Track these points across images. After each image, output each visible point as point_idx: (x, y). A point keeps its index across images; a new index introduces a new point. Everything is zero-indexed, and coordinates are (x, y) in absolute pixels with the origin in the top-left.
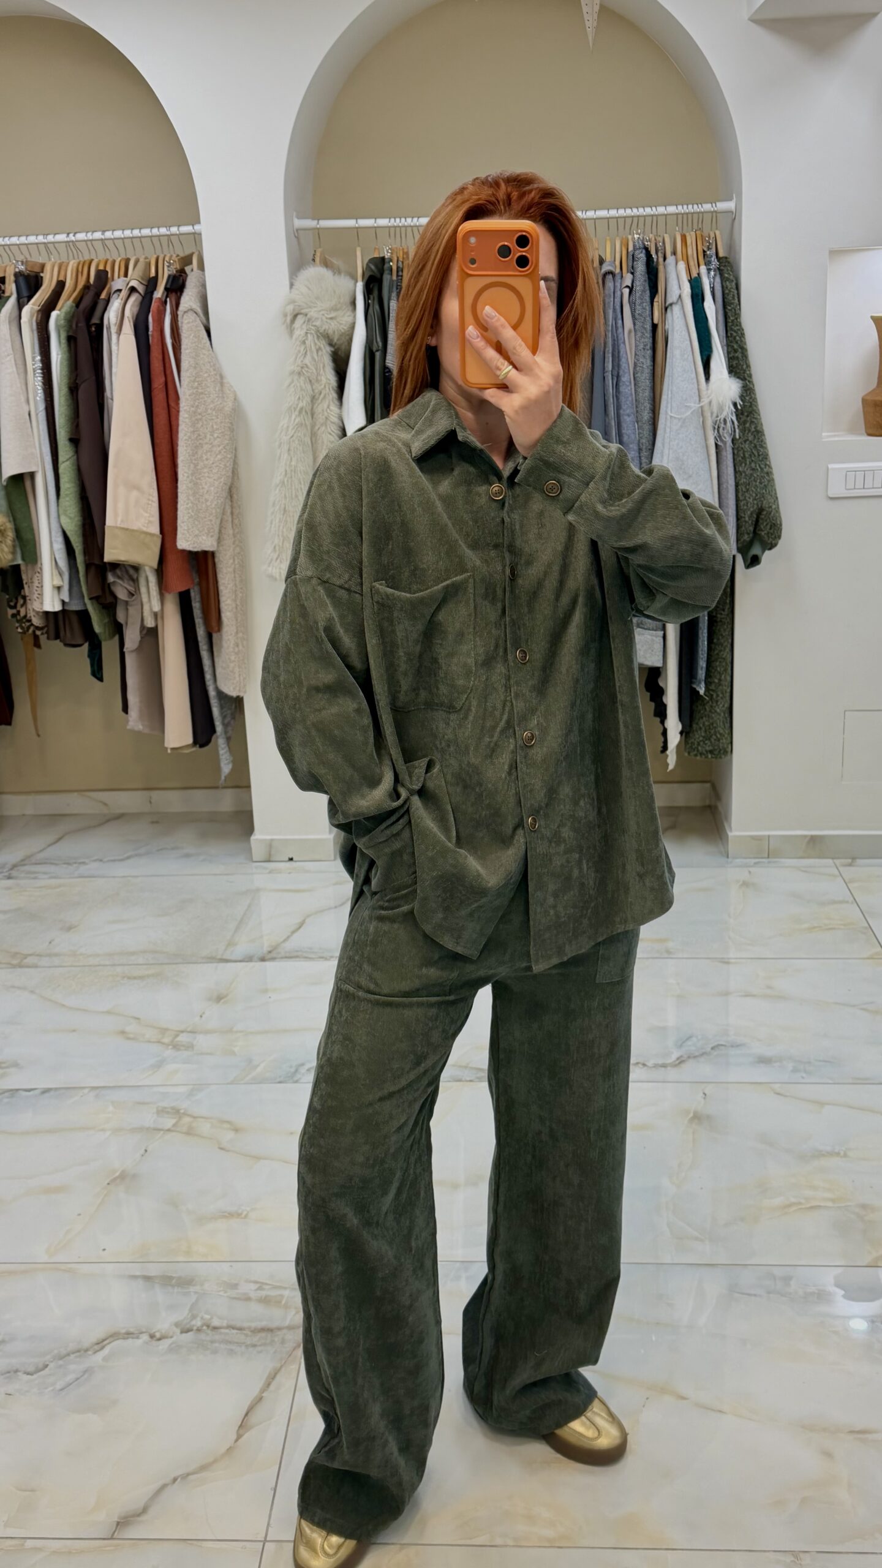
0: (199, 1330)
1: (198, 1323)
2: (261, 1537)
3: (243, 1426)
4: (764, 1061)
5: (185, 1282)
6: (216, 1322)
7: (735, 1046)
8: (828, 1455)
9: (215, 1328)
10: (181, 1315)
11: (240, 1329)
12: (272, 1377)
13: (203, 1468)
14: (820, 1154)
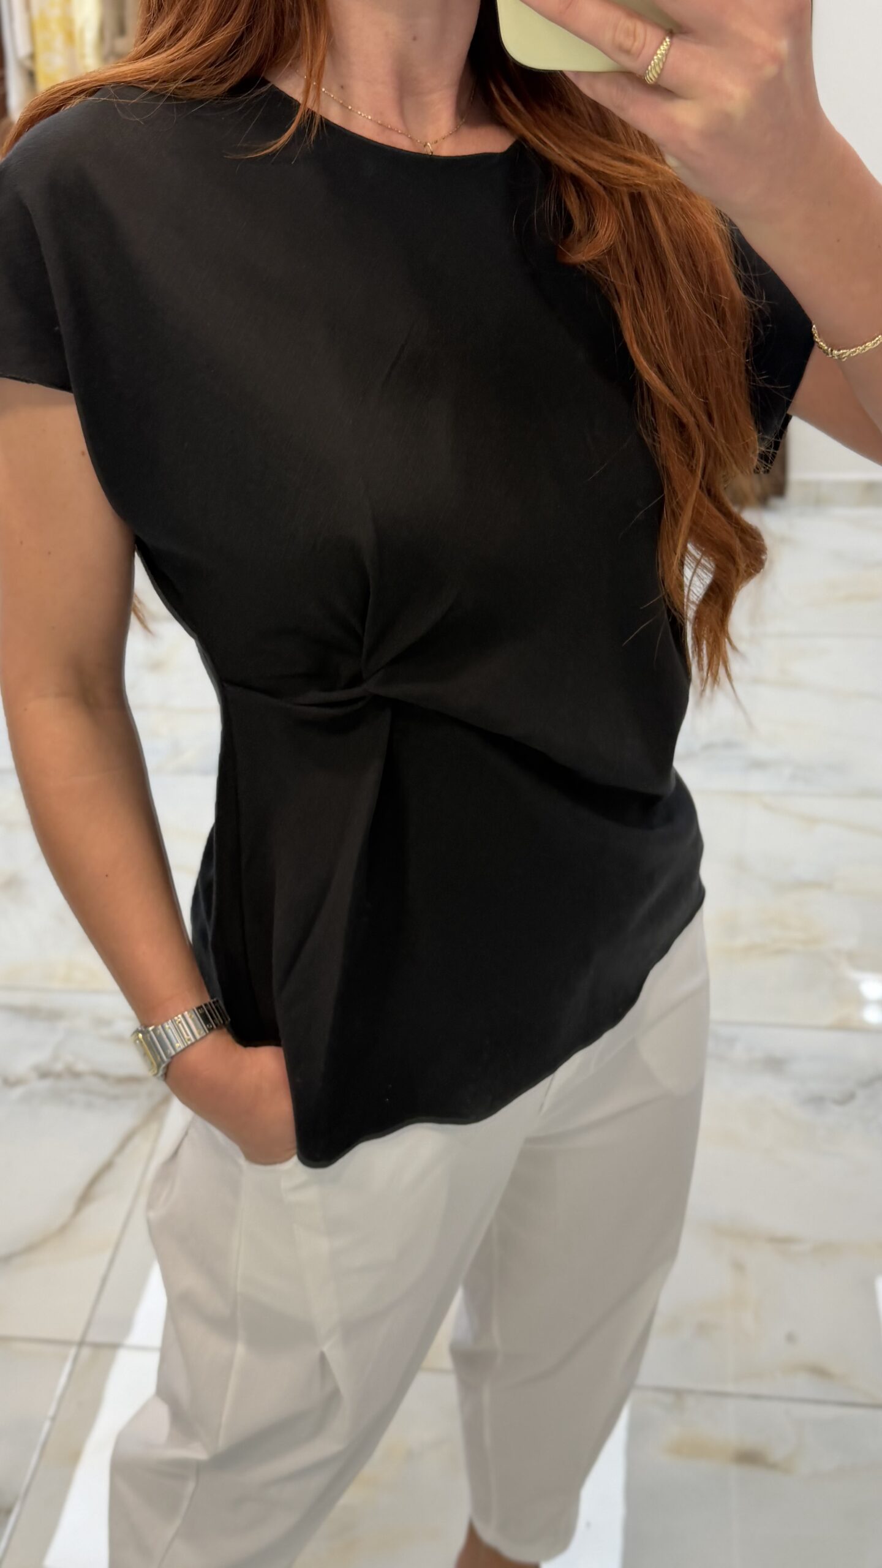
0: (58, 1076)
1: (59, 1067)
2: (77, 1337)
3: (86, 1197)
4: (758, 765)
5: (53, 1016)
6: (81, 1067)
7: (729, 745)
8: (739, 1267)
9: (76, 1075)
10: (41, 1057)
11: (103, 1076)
12: (128, 1138)
13: (31, 1248)
14: (801, 885)
